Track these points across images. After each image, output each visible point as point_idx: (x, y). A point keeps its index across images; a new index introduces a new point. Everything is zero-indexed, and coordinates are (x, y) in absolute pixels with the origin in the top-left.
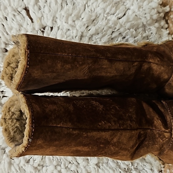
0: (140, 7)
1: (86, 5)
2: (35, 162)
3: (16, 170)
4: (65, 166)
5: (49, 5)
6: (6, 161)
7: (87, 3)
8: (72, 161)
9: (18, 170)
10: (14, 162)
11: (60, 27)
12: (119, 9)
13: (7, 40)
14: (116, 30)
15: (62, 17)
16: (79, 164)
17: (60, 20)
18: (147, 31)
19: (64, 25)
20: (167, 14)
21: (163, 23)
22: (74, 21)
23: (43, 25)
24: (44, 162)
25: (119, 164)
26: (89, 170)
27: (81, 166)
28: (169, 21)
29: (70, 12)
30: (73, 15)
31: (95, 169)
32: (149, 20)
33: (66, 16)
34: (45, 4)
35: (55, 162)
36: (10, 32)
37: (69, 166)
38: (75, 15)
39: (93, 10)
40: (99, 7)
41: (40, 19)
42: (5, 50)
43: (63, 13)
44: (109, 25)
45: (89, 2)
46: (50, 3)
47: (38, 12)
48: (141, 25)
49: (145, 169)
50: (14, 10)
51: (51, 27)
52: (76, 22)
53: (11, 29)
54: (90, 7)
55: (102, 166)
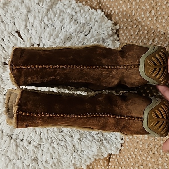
0: (100, 27)
1: (62, 27)
2: (35, 142)
3: (22, 150)
4: (57, 143)
5: (35, 29)
6: (13, 144)
7: (63, 26)
8: (61, 139)
9: (23, 150)
10: (19, 145)
11: (45, 44)
12: (85, 28)
13: (6, 56)
14: (85, 43)
15: (46, 36)
16: (66, 140)
17: (44, 39)
18: (105, 43)
19: (48, 42)
20: (118, 30)
21: (116, 36)
22: (54, 39)
23: (32, 44)
24: (41, 142)
25: (94, 137)
26: (74, 143)
27: (68, 141)
28: (119, 35)
29: (52, 33)
30: (54, 35)
31: (78, 142)
32: (107, 35)
33: (49, 36)
34: (33, 28)
35: (50, 140)
36: (8, 50)
37: (60, 143)
38: (55, 35)
39: (67, 31)
40: (72, 28)
41: (30, 39)
42: (4, 64)
43: (46, 34)
44: (80, 40)
45: (64, 25)
46: (36, 27)
47: (28, 35)
48: (101, 39)
49: (112, 139)
50: (9, 33)
51: (38, 45)
52: (56, 40)
53: (8, 47)
54: (65, 29)
55: (83, 139)
